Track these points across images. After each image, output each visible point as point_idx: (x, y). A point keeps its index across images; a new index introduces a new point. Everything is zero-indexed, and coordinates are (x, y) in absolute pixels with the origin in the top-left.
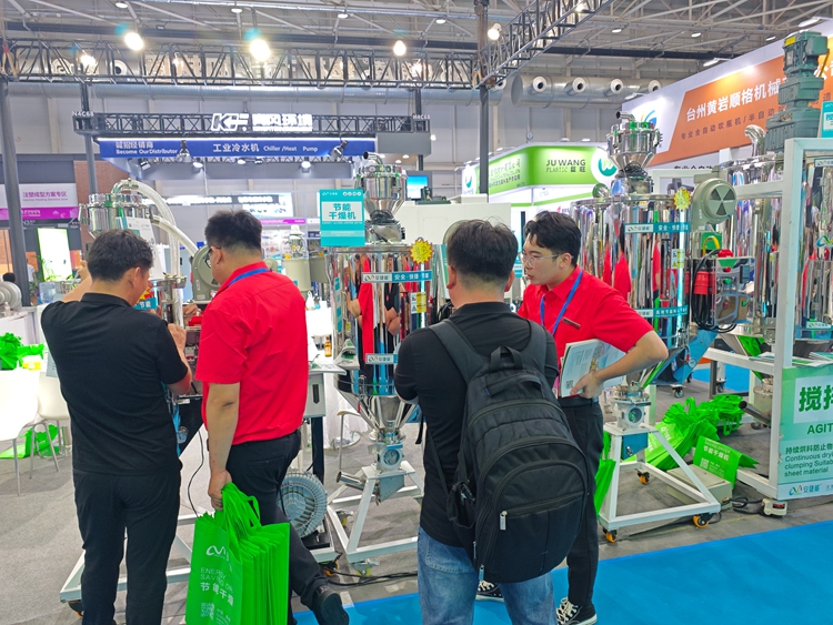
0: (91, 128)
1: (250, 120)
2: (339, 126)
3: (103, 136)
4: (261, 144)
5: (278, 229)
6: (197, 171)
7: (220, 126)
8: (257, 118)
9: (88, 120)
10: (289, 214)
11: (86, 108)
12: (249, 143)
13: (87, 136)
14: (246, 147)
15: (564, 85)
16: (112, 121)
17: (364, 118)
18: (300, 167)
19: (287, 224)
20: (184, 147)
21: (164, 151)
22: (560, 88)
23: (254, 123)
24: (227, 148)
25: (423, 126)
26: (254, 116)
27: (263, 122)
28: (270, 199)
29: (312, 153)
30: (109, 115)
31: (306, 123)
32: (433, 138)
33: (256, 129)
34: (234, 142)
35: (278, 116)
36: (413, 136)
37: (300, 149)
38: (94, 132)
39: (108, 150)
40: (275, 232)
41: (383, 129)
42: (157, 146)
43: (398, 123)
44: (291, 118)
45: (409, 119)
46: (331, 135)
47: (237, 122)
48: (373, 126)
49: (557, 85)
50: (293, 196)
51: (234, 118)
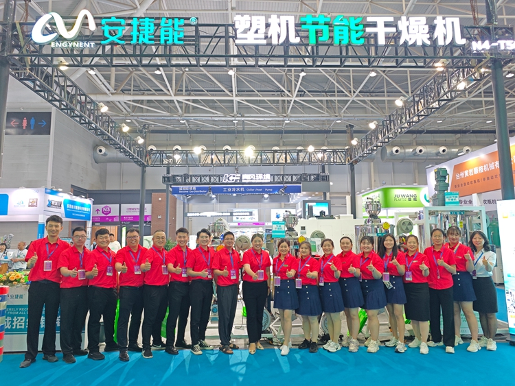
0: (169, 181)
1: (241, 177)
2: (283, 179)
3: (174, 185)
4: (245, 188)
5: (249, 227)
6: (212, 199)
7: (227, 180)
8: (244, 176)
9: (168, 178)
10: (256, 220)
11: (168, 173)
12: (240, 187)
13: (167, 185)
14: (238, 189)
15: (411, 150)
16: (179, 178)
17: (295, 175)
18: (263, 197)
19: (255, 226)
20: (210, 189)
21: (201, 191)
22: (409, 152)
23: (243, 178)
24: (229, 190)
25: (326, 179)
26: (243, 175)
27: (247, 178)
28: (248, 214)
29: (270, 192)
30: (178, 176)
31: (267, 178)
32: (331, 184)
33: (243, 181)
34: (233, 187)
35: (254, 175)
36: (321, 183)
37: (264, 190)
38: (171, 183)
39: (176, 191)
40: (248, 229)
41: (306, 180)
42: (197, 189)
43: (312, 177)
44: (260, 176)
45: (318, 175)
46: (279, 183)
47: (235, 178)
48: (300, 179)
49: (407, 150)
50: (259, 211)
51: (234, 176)
